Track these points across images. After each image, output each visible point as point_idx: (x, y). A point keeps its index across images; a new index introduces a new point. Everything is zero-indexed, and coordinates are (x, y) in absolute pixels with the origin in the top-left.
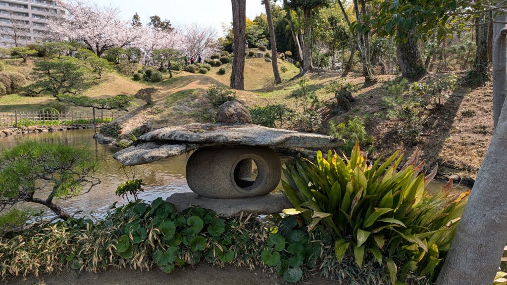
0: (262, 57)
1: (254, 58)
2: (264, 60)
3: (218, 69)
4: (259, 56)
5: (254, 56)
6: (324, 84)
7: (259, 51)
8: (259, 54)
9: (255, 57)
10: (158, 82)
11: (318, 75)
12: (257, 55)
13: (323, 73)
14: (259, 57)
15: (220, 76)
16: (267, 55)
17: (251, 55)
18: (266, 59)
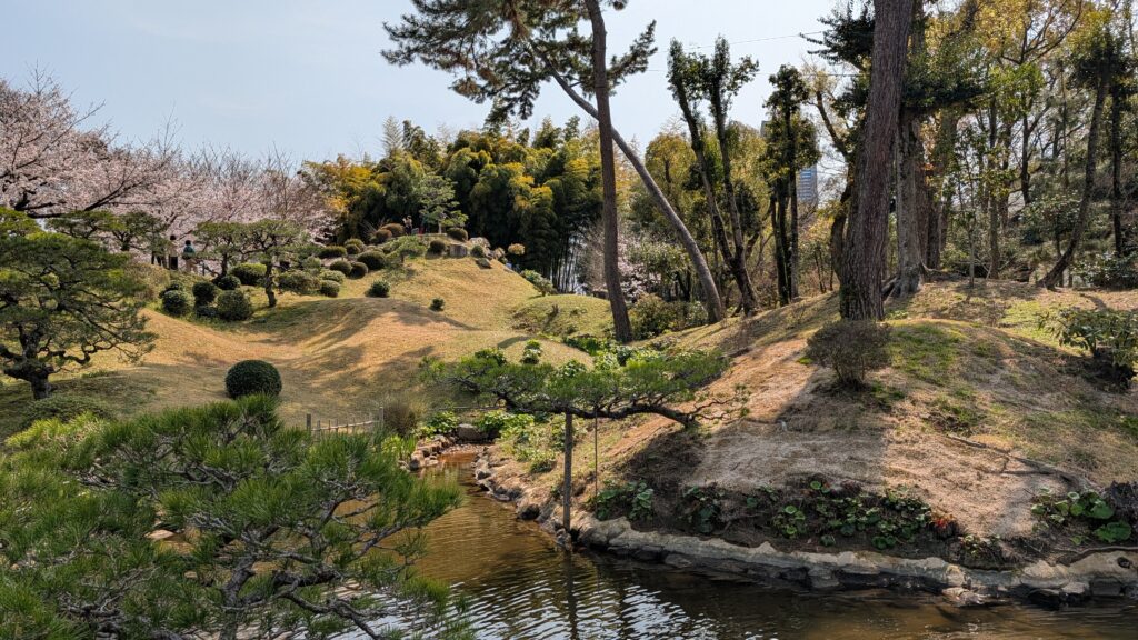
0: (466, 254)
1: (445, 257)
3: (366, 283)
4: (458, 252)
5: (444, 253)
7: (452, 240)
8: (458, 247)
12: (452, 250)
14: (458, 256)
16: (477, 252)
17: (436, 250)
18: (477, 263)
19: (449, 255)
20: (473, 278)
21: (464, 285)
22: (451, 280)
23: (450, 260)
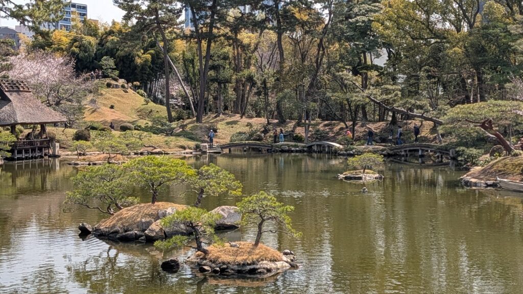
0: (119, 87)
5: (111, 87)
8: (116, 84)
14: (116, 88)
16: (123, 86)
17: (109, 85)
18: (123, 91)
19: (113, 87)
20: (122, 97)
21: (119, 99)
22: (115, 98)
23: (114, 89)
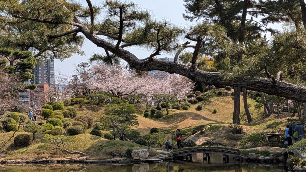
0: (229, 95)
1: (222, 96)
2: (231, 98)
3: (196, 106)
4: (227, 94)
5: (222, 95)
6: (283, 122)
7: (226, 90)
8: (227, 93)
9: (224, 96)
10: (160, 118)
11: (279, 115)
12: (225, 94)
13: (281, 114)
14: (227, 96)
15: (199, 111)
16: (233, 94)
17: (220, 94)
21: (225, 105)
22: (222, 104)
